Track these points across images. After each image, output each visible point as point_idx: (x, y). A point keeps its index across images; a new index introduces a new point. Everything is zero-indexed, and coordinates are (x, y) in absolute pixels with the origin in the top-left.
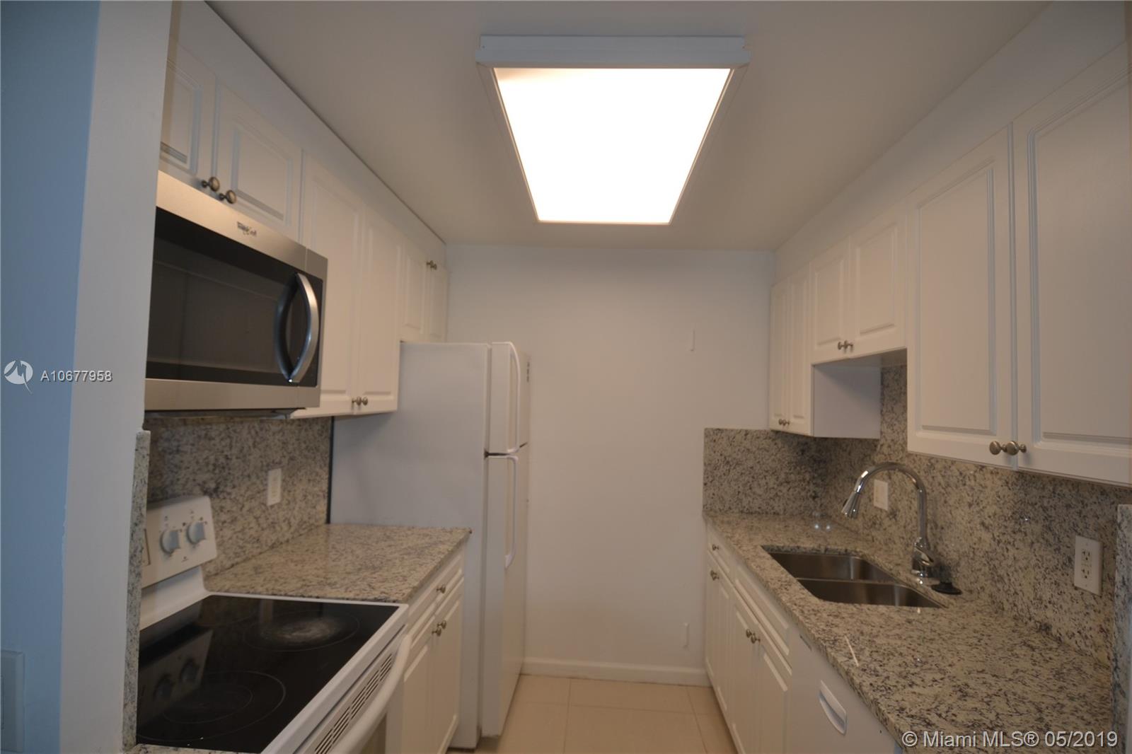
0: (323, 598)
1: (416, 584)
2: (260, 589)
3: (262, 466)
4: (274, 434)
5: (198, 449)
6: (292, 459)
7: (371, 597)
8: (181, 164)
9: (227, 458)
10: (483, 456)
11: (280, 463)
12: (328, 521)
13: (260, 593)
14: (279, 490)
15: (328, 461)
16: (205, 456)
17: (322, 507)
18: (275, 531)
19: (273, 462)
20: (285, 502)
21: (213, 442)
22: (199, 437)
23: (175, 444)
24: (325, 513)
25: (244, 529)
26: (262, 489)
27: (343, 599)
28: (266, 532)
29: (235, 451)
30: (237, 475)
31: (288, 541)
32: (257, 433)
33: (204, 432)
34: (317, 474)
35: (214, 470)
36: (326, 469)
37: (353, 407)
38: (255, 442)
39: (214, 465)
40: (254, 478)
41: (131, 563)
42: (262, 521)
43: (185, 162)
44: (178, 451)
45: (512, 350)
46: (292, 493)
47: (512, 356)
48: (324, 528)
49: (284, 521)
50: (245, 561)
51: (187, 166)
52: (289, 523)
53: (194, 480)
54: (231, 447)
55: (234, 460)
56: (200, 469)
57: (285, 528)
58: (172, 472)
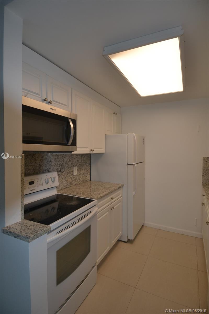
0: (80, 196)
1: (102, 196)
2: (68, 193)
3: (72, 166)
4: (74, 158)
5: (55, 161)
6: (80, 164)
7: (90, 197)
8: (39, 96)
9: (63, 163)
10: (127, 165)
11: (77, 165)
12: (91, 180)
13: (67, 194)
14: (76, 172)
15: (90, 166)
16: (57, 163)
17: (89, 176)
18: (76, 181)
19: (75, 165)
20: (78, 175)
21: (59, 160)
22: (56, 158)
23: (50, 160)
24: (90, 178)
25: (68, 180)
26: (72, 171)
27: (84, 197)
28: (74, 181)
29: (64, 162)
30: (65, 167)
31: (80, 184)
32: (70, 158)
33: (57, 157)
34: (87, 168)
35: (60, 166)
36: (90, 167)
37: (90, 151)
38: (70, 160)
39: (60, 165)
40: (70, 168)
41: (21, 182)
42: (72, 178)
43: (39, 95)
44: (51, 161)
45: (134, 135)
46: (80, 173)
47: (134, 137)
48: (89, 182)
49: (78, 179)
50: (68, 187)
51: (40, 96)
52: (80, 180)
53: (55, 168)
54: (64, 161)
55: (65, 164)
56: (56, 166)
57: (79, 181)
58: (49, 166)
